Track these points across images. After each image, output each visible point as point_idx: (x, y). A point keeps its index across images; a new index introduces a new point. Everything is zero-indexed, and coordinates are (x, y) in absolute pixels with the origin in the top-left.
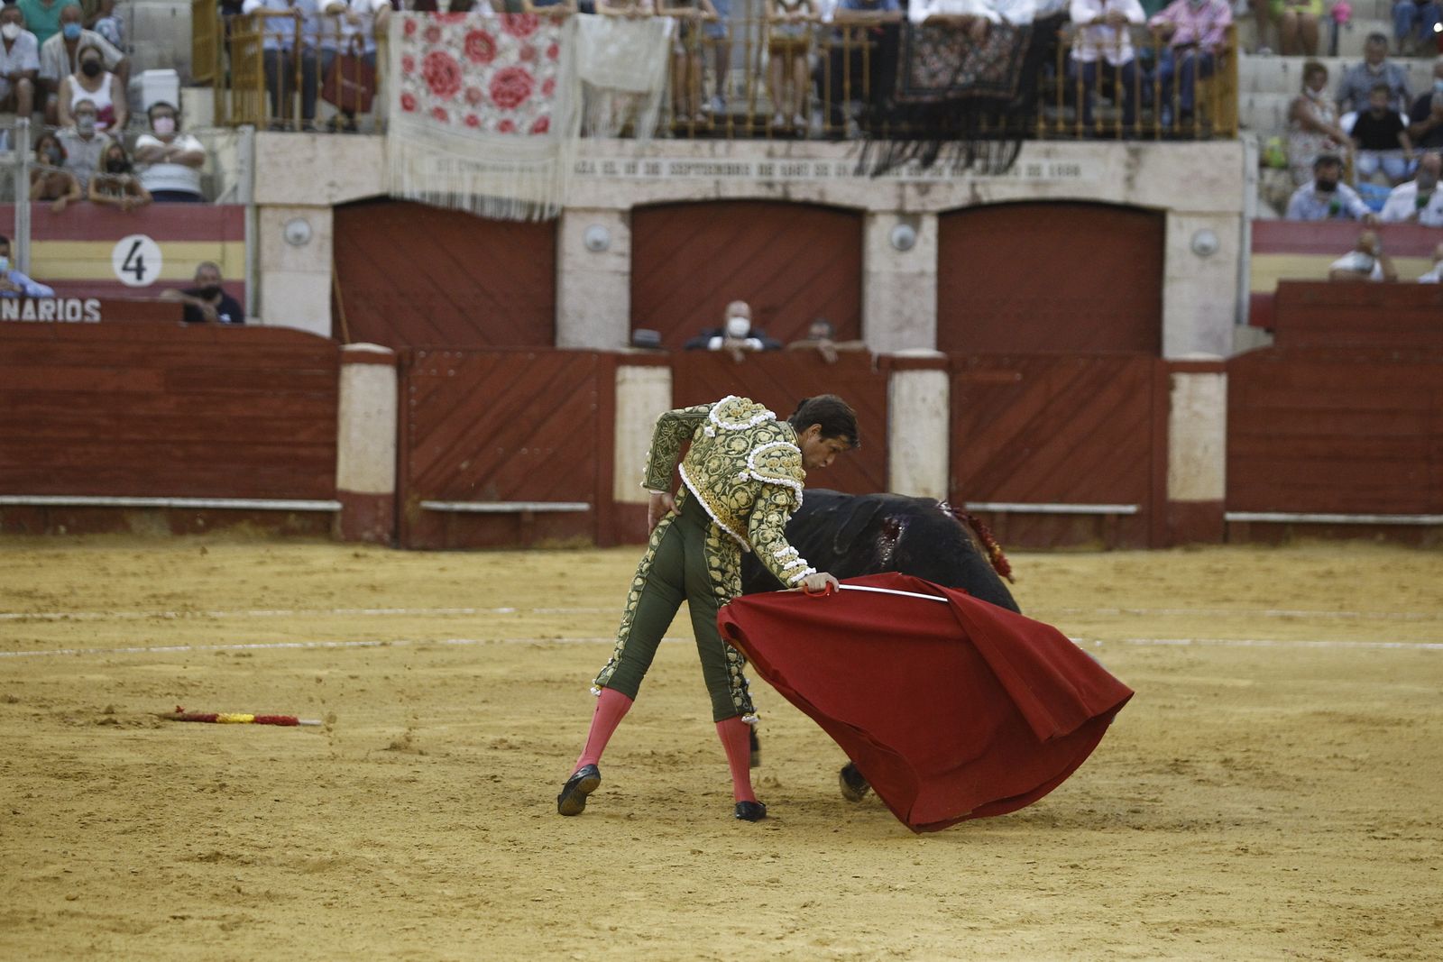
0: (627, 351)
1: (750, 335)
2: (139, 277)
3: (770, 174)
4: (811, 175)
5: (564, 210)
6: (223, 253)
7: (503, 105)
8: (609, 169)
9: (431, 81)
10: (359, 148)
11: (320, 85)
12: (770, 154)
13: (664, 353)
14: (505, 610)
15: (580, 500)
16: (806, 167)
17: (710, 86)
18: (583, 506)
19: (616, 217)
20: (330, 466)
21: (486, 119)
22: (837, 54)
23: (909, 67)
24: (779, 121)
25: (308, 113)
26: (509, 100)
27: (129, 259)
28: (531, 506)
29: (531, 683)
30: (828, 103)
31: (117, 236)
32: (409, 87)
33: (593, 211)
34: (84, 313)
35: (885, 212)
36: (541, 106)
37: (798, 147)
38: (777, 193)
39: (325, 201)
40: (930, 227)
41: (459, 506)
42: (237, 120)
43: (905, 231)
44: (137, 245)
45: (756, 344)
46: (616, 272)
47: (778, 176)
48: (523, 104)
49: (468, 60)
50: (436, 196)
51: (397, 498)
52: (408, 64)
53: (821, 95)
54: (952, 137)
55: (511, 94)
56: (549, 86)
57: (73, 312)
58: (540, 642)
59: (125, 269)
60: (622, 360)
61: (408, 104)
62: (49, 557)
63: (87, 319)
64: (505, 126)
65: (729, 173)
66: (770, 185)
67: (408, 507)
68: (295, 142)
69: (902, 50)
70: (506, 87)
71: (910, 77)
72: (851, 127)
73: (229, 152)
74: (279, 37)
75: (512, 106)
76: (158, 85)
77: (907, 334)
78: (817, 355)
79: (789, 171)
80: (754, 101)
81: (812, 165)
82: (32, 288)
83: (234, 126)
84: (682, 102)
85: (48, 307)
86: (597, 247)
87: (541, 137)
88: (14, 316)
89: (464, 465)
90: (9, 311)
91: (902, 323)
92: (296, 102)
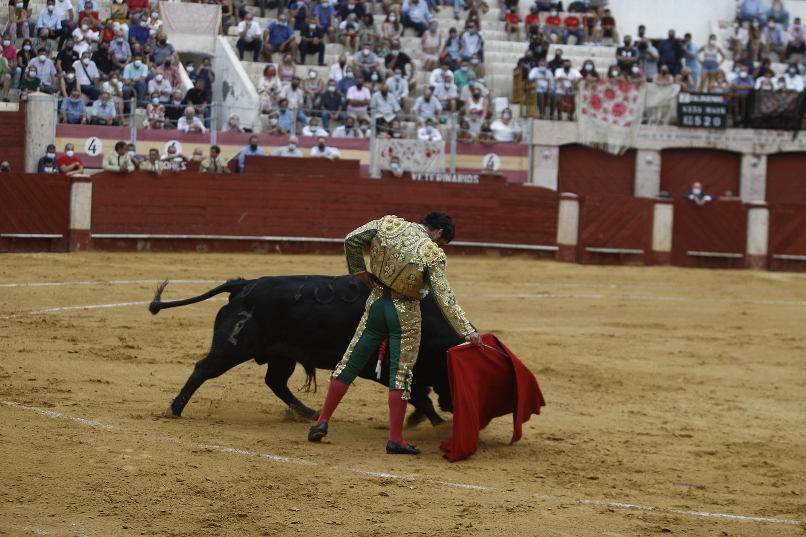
0: (659, 199)
3: (709, 140)
4: (724, 140)
5: (638, 148)
6: (521, 160)
7: (616, 115)
8: (654, 136)
9: (593, 104)
12: (709, 134)
13: (671, 199)
14: (613, 286)
15: (641, 249)
16: (722, 137)
18: (641, 251)
19: (656, 152)
20: (554, 234)
21: (610, 119)
23: (759, 106)
25: (552, 113)
26: (618, 113)
28: (624, 251)
31: (485, 154)
32: (585, 106)
33: (647, 150)
34: (473, 180)
35: (749, 154)
36: (629, 117)
37: (719, 130)
38: (711, 146)
39: (557, 144)
40: (764, 160)
41: (599, 250)
42: (528, 116)
43: (754, 160)
44: (492, 157)
46: (655, 171)
47: (712, 140)
48: (623, 115)
49: (606, 98)
51: (578, 247)
52: (585, 98)
55: (619, 111)
56: (632, 111)
57: (470, 179)
58: (625, 298)
60: (655, 202)
61: (584, 112)
63: (474, 182)
64: (616, 122)
65: (696, 139)
66: (709, 143)
67: (582, 250)
68: (547, 123)
70: (618, 109)
71: (760, 109)
74: (542, 88)
75: (619, 115)
76: (501, 104)
77: (754, 196)
79: (716, 138)
81: (725, 137)
83: (526, 117)
85: (461, 178)
86: (649, 163)
87: (628, 127)
88: (449, 180)
89: (601, 236)
90: (447, 178)
91: (754, 192)
92: (548, 110)
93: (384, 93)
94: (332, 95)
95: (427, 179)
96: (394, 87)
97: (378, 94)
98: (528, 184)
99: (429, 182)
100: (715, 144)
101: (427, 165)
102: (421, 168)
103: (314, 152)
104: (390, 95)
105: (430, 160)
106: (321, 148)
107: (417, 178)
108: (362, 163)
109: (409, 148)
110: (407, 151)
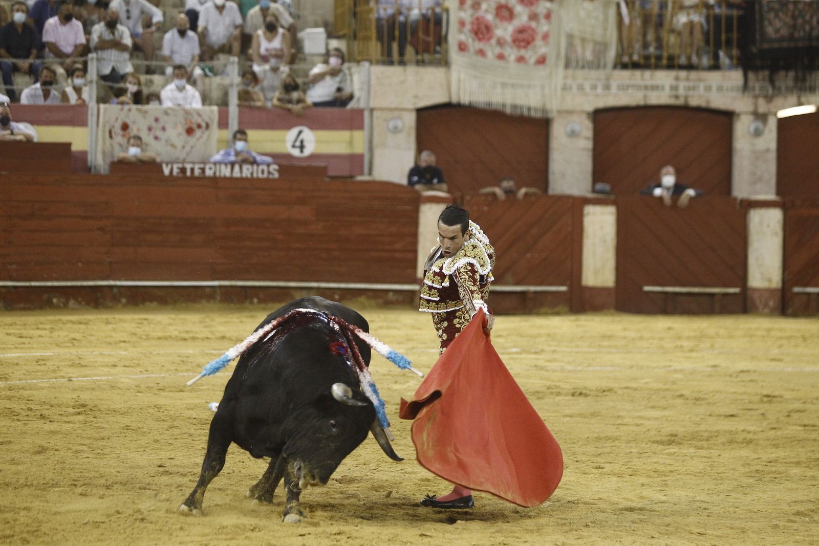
0: (590, 195)
2: (302, 151)
3: (677, 90)
4: (701, 90)
6: (351, 137)
7: (519, 47)
8: (581, 88)
9: (476, 33)
10: (432, 75)
11: (409, 37)
12: (677, 79)
13: (613, 197)
15: (562, 284)
16: (698, 86)
18: (563, 288)
19: (584, 116)
20: (413, 264)
21: (509, 55)
22: (717, 19)
23: (762, 27)
26: (522, 44)
27: (295, 141)
28: (532, 288)
30: (712, 47)
31: (289, 127)
32: (463, 37)
33: (570, 112)
34: (269, 173)
35: (746, 113)
36: (541, 48)
37: (694, 74)
38: (681, 102)
39: (412, 107)
40: (772, 124)
42: (360, 58)
43: (759, 124)
44: (300, 132)
46: (584, 149)
47: (681, 92)
48: (530, 47)
49: (498, 21)
52: (462, 24)
54: (787, 68)
55: (523, 40)
56: (545, 37)
57: (263, 172)
59: (294, 146)
60: (586, 201)
61: (462, 47)
62: (247, 317)
63: (271, 176)
64: (521, 59)
65: (652, 89)
66: (677, 97)
68: (394, 72)
69: (757, 17)
70: (521, 36)
71: (763, 33)
72: (725, 62)
74: (385, 9)
75: (525, 47)
77: (758, 186)
79: (689, 89)
80: (667, 47)
81: (702, 86)
83: (359, 62)
85: (248, 169)
86: (573, 134)
87: (541, 67)
88: (228, 174)
90: (225, 171)
91: (756, 180)
94: (20, 30)
95: (189, 173)
98: (365, 178)
99: (193, 177)
100: (686, 97)
101: (188, 148)
102: (178, 153)
105: (192, 140)
106: (4, 123)
107: (171, 171)
108: (74, 148)
109: (157, 120)
110: (154, 125)
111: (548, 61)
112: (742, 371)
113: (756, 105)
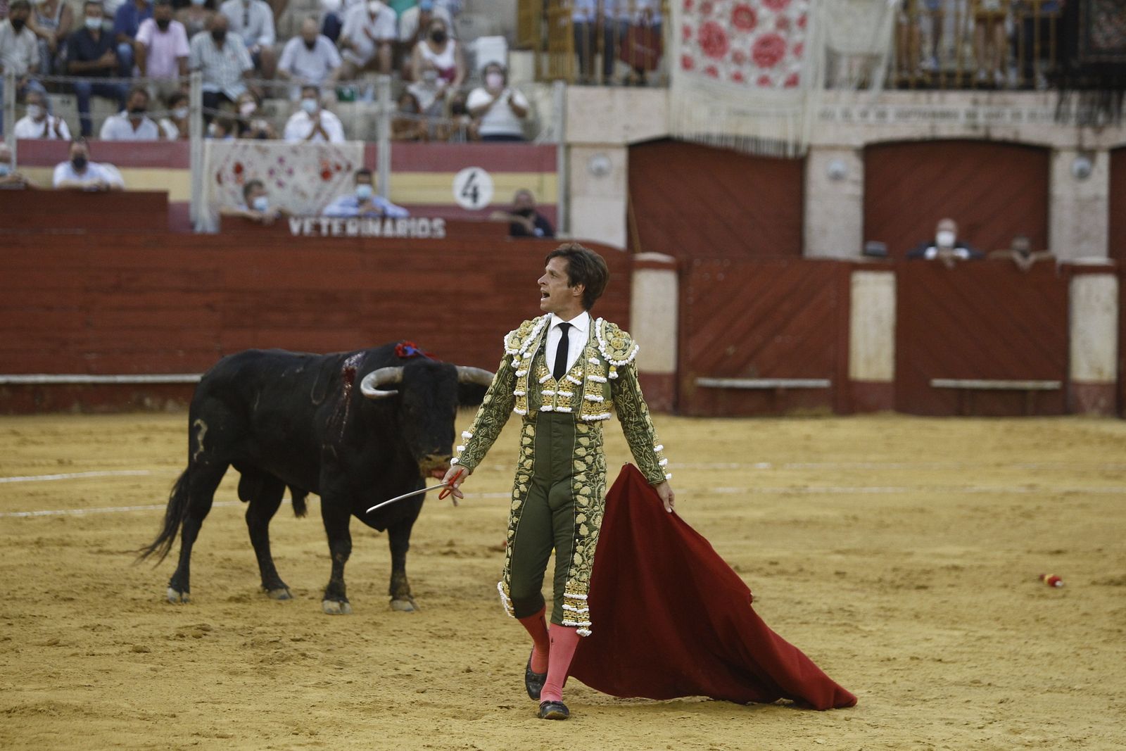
0: (859, 258)
1: (957, 245)
2: (475, 201)
3: (975, 118)
4: (1008, 118)
5: (810, 148)
6: (541, 182)
7: (762, 64)
8: (847, 115)
9: (706, 45)
10: (648, 99)
11: (618, 49)
12: (975, 102)
13: (890, 261)
14: (763, 465)
15: (823, 378)
16: (1004, 113)
17: (927, 48)
18: (824, 383)
19: (852, 153)
21: (749, 75)
22: (1029, 22)
23: (1088, 32)
24: (982, 76)
25: (608, 70)
26: (767, 60)
27: (467, 186)
28: (784, 383)
29: (784, 523)
30: (1022, 61)
31: (456, 168)
32: (688, 50)
33: (832, 148)
34: (432, 230)
35: (1068, 149)
36: (793, 65)
37: (997, 97)
38: (980, 133)
39: (621, 141)
40: (1103, 161)
41: (727, 382)
42: (552, 76)
43: (1082, 163)
44: (473, 177)
45: (963, 253)
46: (851, 197)
47: (981, 120)
48: (777, 64)
49: (734, 30)
50: (709, 136)
51: (677, 377)
52: (687, 32)
53: (1016, 54)
55: (768, 55)
56: (798, 49)
57: (423, 229)
58: (790, 491)
59: (465, 194)
60: (854, 267)
61: (687, 64)
63: (434, 235)
64: (764, 81)
65: (942, 118)
66: (975, 127)
67: (686, 383)
68: (597, 96)
69: (1082, 19)
70: (765, 50)
71: (1089, 41)
72: (1041, 80)
73: (545, 103)
74: (585, 12)
75: (770, 65)
76: (490, 49)
77: (1084, 246)
78: (1012, 264)
79: (989, 116)
80: (962, 59)
81: (1008, 112)
82: (392, 210)
83: (549, 82)
84: (905, 62)
85: (403, 225)
86: (837, 177)
87: (793, 89)
88: (377, 232)
89: (731, 350)
90: (374, 229)
91: (1081, 237)
92: (599, 61)
93: (219, 36)
95: (324, 231)
96: (238, 20)
97: (203, 38)
99: (330, 236)
100: (988, 128)
101: (323, 198)
102: (310, 205)
103: (62, 175)
104: (232, 37)
105: (329, 186)
106: (79, 165)
107: (302, 229)
108: (174, 197)
109: (281, 160)
110: (277, 166)
111: (801, 81)
112: (1069, 493)
113: (1081, 138)
